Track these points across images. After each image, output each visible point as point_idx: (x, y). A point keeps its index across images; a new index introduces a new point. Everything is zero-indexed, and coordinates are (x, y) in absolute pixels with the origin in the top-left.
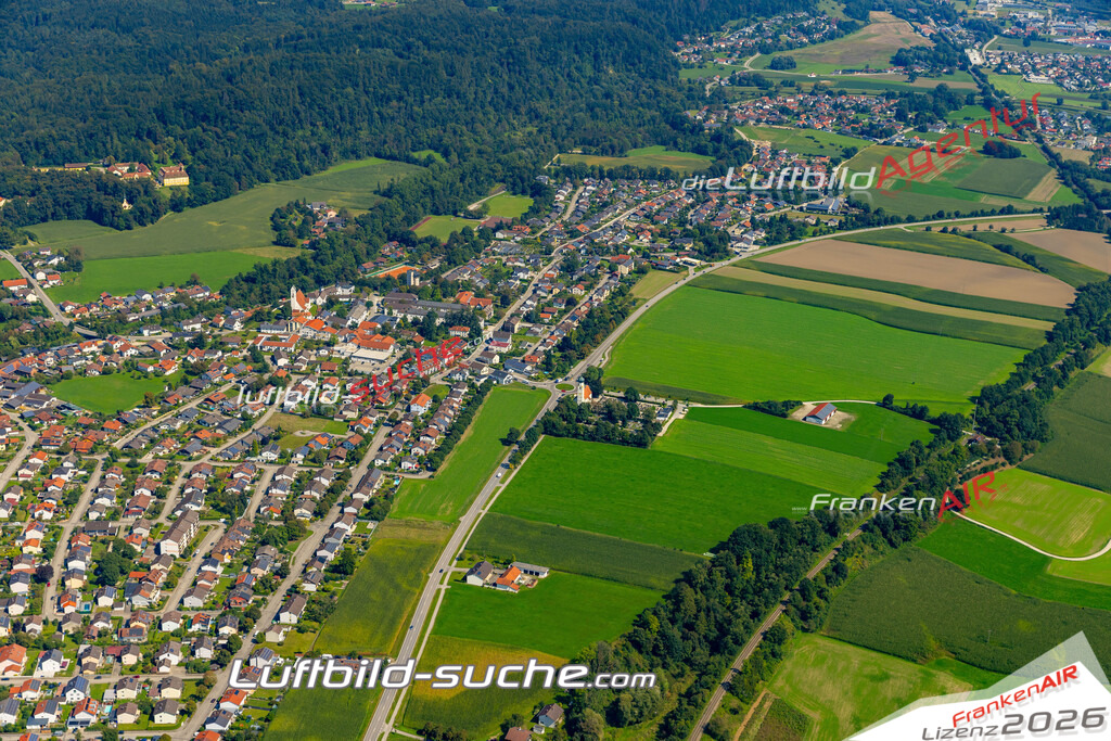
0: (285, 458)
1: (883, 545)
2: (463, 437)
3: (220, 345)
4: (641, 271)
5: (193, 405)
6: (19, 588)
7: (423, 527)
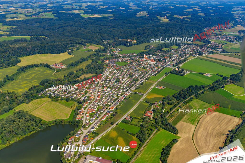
0: (139, 72)
1: (210, 90)
2: (160, 72)
3: (135, 60)
4: (190, 56)
5: (130, 66)
6: (107, 82)
7: (152, 81)
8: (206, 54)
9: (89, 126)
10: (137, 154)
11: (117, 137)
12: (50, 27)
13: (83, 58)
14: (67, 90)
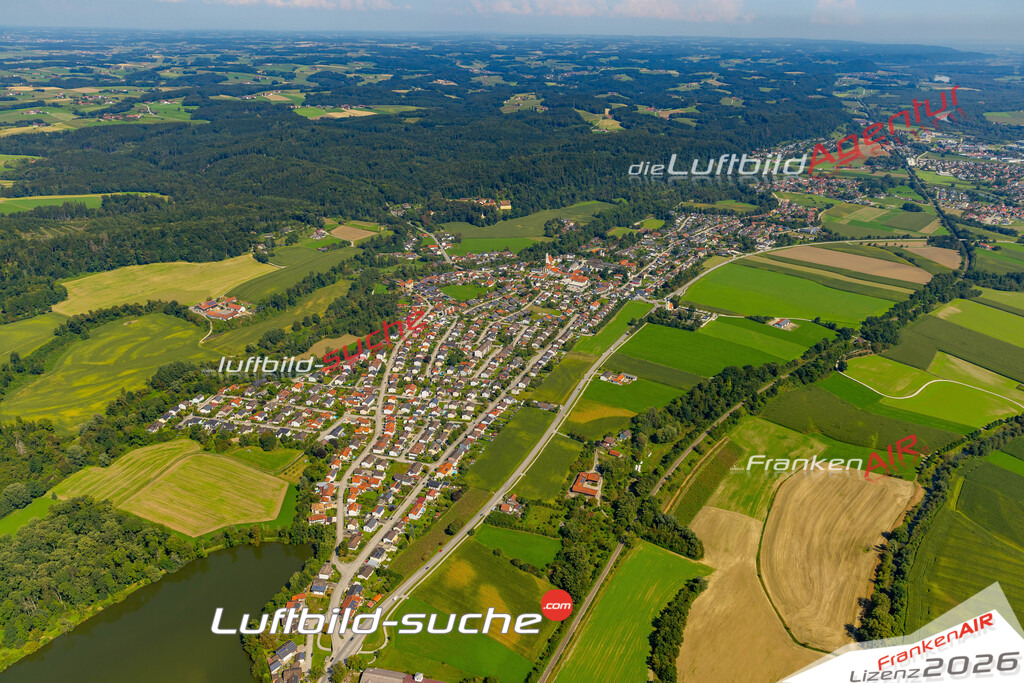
0: (532, 323)
1: (798, 382)
2: (611, 321)
3: (513, 276)
4: (710, 256)
5: (498, 299)
6: (417, 364)
7: (586, 355)
8: (765, 247)
9: (362, 547)
10: (559, 650)
11: (476, 583)
12: (176, 158)
13: (316, 275)
14: (263, 403)
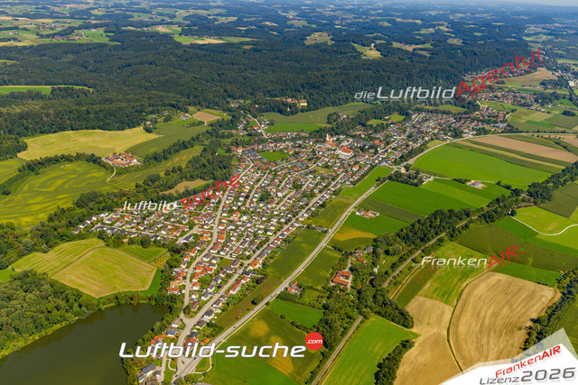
0: (315, 177)
1: (483, 222)
2: (365, 178)
3: (305, 147)
4: (432, 139)
5: (294, 161)
6: (241, 199)
7: (348, 199)
8: (469, 135)
9: (199, 309)
11: (269, 335)
12: (98, 65)
13: (182, 141)
14: (144, 219)
